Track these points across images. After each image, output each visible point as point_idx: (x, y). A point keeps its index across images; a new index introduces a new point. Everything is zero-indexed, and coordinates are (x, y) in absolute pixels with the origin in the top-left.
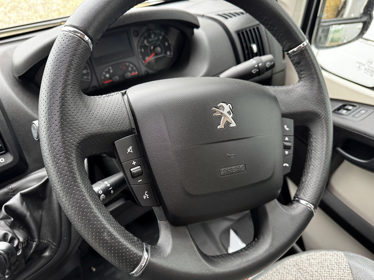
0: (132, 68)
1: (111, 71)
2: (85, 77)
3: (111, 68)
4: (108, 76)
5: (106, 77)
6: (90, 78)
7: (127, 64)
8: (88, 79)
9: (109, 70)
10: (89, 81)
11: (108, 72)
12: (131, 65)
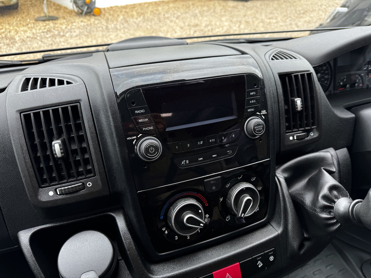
0: (359, 80)
1: (345, 80)
2: (326, 82)
3: (345, 77)
4: (341, 84)
5: (340, 84)
6: (328, 83)
7: (357, 76)
8: (327, 83)
9: (344, 78)
10: (328, 85)
11: (342, 81)
12: (359, 78)
